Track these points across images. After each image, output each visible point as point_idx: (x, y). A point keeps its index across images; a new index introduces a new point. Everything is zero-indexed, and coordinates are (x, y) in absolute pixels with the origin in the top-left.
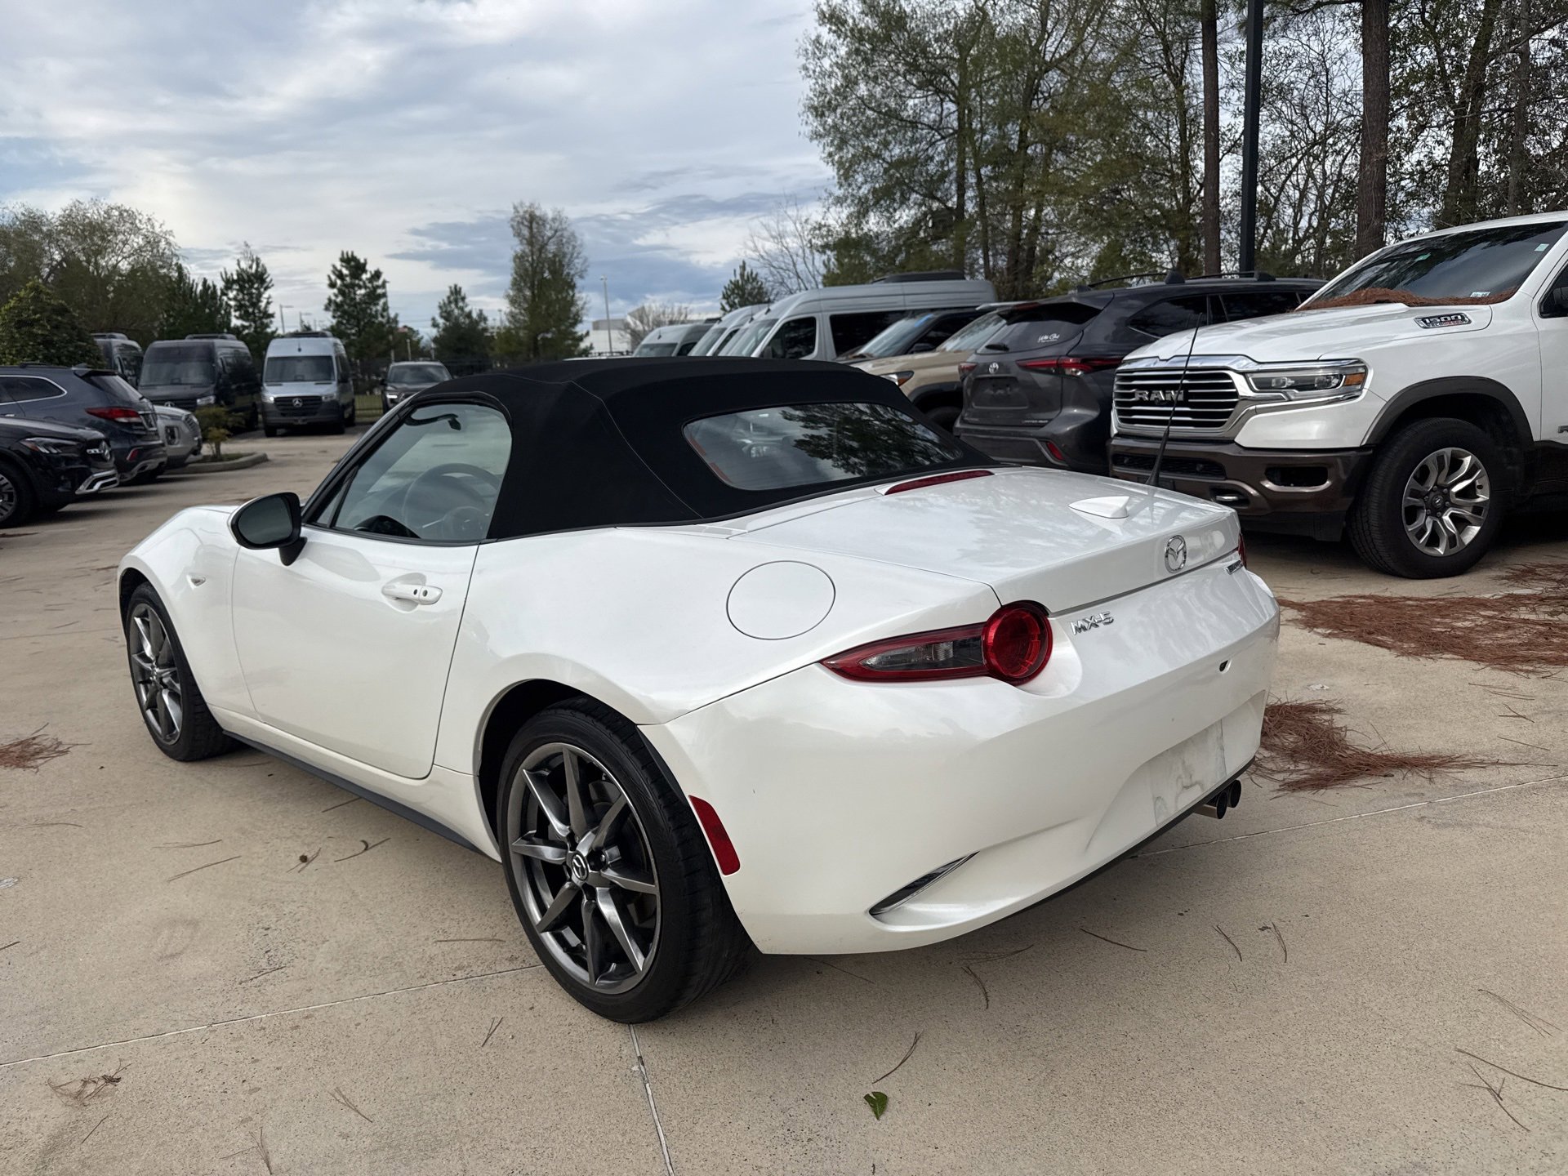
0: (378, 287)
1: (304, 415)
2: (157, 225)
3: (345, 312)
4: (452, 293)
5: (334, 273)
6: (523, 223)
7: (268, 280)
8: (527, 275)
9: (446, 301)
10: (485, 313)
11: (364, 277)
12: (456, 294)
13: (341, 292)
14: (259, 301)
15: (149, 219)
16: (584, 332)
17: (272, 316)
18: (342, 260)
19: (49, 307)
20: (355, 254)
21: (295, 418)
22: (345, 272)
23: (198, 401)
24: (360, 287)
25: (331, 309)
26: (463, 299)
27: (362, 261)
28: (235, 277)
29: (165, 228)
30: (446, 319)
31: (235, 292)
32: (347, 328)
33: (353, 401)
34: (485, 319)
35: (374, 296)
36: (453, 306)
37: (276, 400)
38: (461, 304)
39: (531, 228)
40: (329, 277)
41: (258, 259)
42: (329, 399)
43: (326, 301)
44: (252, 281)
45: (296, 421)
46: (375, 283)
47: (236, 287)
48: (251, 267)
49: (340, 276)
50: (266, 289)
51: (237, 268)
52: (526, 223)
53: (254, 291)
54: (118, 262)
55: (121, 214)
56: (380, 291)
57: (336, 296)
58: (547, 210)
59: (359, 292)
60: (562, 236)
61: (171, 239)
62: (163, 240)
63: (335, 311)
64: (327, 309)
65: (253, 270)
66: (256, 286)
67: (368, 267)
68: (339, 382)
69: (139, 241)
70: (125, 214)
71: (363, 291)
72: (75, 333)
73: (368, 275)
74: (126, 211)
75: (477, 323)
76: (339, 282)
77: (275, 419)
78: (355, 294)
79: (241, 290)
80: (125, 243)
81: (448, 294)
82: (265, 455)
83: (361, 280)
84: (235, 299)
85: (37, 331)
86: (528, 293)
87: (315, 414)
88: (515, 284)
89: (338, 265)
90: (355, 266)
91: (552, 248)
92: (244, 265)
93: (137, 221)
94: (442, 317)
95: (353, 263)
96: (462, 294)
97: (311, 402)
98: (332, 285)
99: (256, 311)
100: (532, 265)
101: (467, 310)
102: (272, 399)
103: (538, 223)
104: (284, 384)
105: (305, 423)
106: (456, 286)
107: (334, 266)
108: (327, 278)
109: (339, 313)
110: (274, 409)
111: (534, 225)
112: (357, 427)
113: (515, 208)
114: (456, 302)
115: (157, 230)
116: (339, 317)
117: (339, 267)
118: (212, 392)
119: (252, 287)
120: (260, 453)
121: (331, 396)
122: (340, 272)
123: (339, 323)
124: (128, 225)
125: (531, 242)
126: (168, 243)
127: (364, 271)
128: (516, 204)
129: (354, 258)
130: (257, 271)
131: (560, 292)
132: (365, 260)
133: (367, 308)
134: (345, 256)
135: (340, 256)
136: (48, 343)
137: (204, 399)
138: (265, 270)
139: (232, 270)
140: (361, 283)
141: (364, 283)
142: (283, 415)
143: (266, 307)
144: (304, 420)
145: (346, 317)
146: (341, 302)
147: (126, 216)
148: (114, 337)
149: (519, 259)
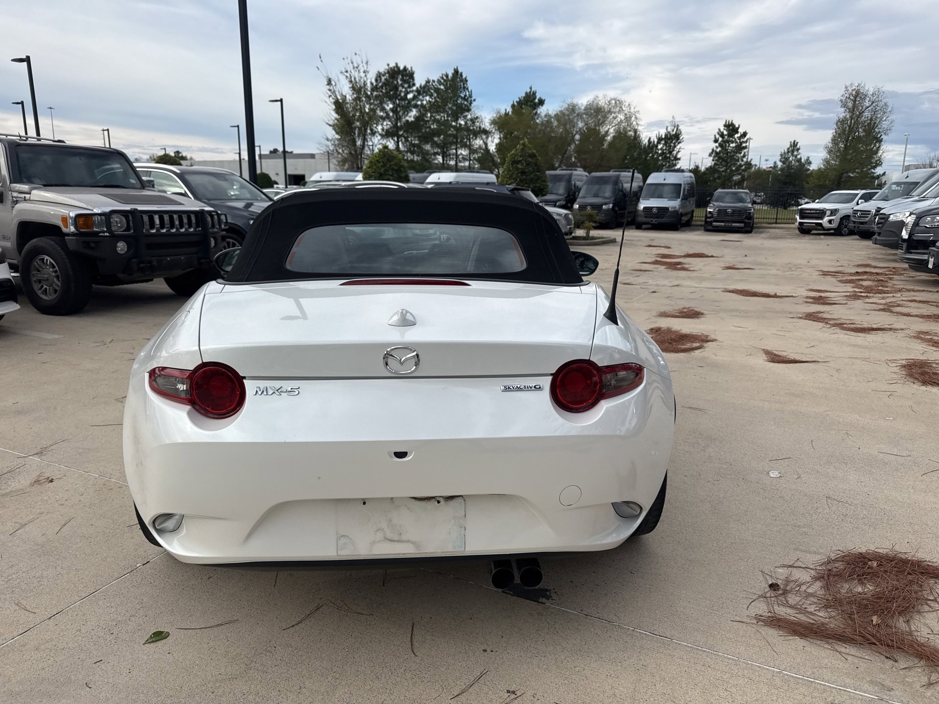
0: (744, 142)
1: (657, 218)
2: (632, 108)
3: (720, 158)
4: (791, 146)
5: (718, 133)
6: (849, 98)
7: (681, 138)
8: (844, 133)
9: (786, 151)
10: (811, 159)
11: (736, 136)
12: (794, 146)
13: (721, 145)
14: (674, 150)
15: (629, 105)
16: (881, 173)
17: (679, 159)
18: (725, 126)
19: (527, 154)
20: (733, 122)
21: (652, 219)
22: (725, 133)
23: (604, 207)
24: (733, 142)
25: (713, 155)
26: (798, 150)
27: (737, 126)
28: (663, 137)
29: (636, 110)
30: (784, 163)
31: (662, 145)
32: (719, 168)
33: (693, 211)
34: (810, 163)
35: (740, 148)
36: (790, 154)
37: (644, 208)
38: (795, 153)
39: (855, 101)
40: (715, 136)
41: (678, 126)
42: (673, 210)
43: (711, 151)
44: (673, 138)
45: (652, 221)
46: (742, 140)
47: (663, 142)
48: (673, 131)
49: (722, 135)
50: (679, 143)
51: (666, 131)
52: (852, 98)
53: (672, 144)
54: (609, 129)
55: (616, 102)
56: (744, 145)
57: (717, 147)
58: (869, 88)
59: (731, 145)
60: (877, 105)
61: (638, 115)
62: (634, 116)
63: (714, 157)
64: (710, 155)
65: (674, 133)
66: (674, 142)
67: (739, 130)
68: (682, 200)
69: (621, 117)
70: (618, 102)
71: (733, 145)
72: (536, 168)
73: (739, 135)
74: (619, 101)
75: (804, 165)
76: (720, 139)
77: (641, 219)
78: (729, 146)
79: (665, 144)
80: (615, 118)
81: (788, 146)
82: (615, 239)
83: (734, 138)
84: (661, 149)
85: (520, 166)
86: (842, 145)
87: (663, 218)
88: (834, 141)
89: (722, 129)
90: (732, 128)
91: (867, 114)
92: (670, 129)
93: (623, 106)
94: (781, 161)
95: (731, 128)
96: (798, 147)
97: (663, 210)
98: (716, 141)
99: (671, 156)
100: (849, 127)
101: (799, 157)
102: (642, 208)
103: (860, 97)
104: (651, 199)
105: (657, 223)
106: (795, 141)
107: (719, 130)
108: (713, 137)
109: (716, 158)
110: (642, 213)
111: (858, 99)
112: (692, 227)
113: (846, 87)
114: (793, 151)
115: (632, 110)
116: (716, 160)
117: (722, 130)
118: (612, 202)
119: (671, 142)
120: (613, 237)
121: (675, 207)
122: (723, 133)
123: (715, 164)
124: (618, 108)
125: (852, 111)
126: (636, 118)
127: (737, 132)
128: (847, 85)
129: (732, 125)
130: (676, 133)
131: (867, 145)
132: (739, 126)
133: (734, 155)
134: (727, 123)
135: (724, 123)
136: (523, 173)
137: (607, 206)
138: (681, 133)
139: (663, 132)
140: (733, 140)
141: (735, 139)
142: (646, 217)
143: (677, 154)
144: (656, 221)
145: (720, 161)
146: (720, 151)
147: (619, 103)
148: (576, 170)
149: (841, 122)
